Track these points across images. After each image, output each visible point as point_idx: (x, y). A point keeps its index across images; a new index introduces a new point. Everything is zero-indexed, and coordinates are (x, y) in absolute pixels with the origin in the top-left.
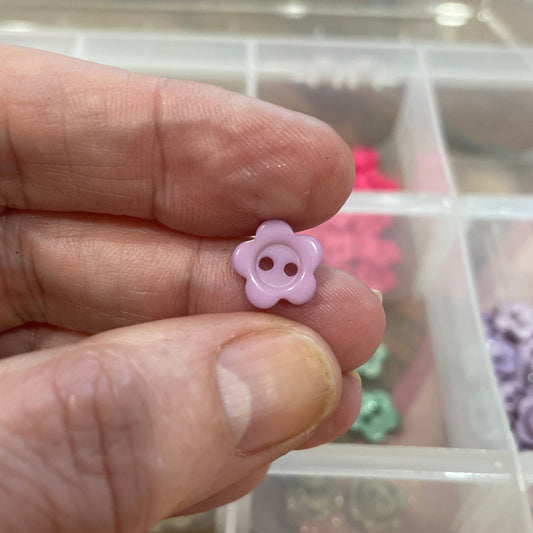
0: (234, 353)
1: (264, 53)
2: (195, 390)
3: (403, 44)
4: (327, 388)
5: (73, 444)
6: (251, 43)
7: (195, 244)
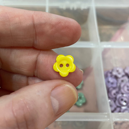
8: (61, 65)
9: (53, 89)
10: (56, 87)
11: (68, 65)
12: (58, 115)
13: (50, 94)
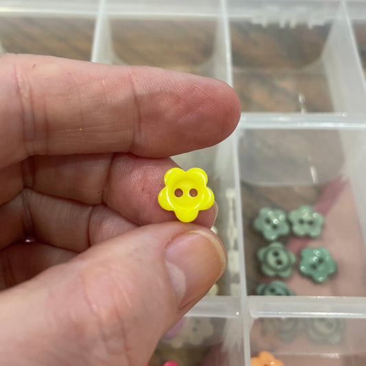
8: (179, 193)
9: (169, 244)
10: (175, 237)
11: (194, 192)
12: (184, 307)
13: (163, 257)
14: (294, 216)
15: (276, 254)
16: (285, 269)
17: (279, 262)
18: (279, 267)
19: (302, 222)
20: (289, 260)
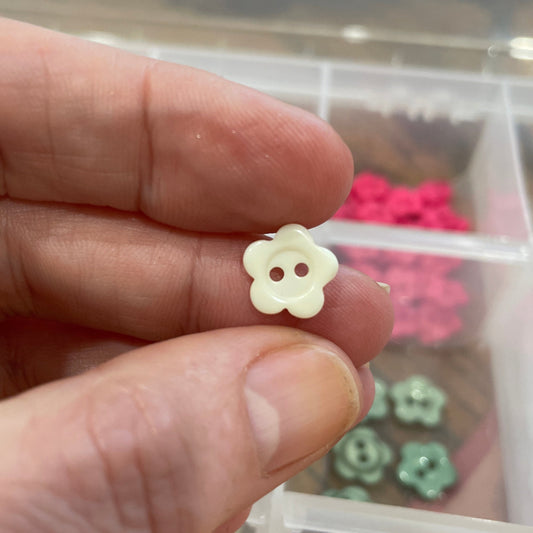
0: (261, 374)
1: (339, 78)
2: (228, 420)
3: (485, 78)
4: (351, 405)
5: (117, 499)
6: (326, 67)
7: (194, 242)
14: (399, 392)
15: (361, 445)
16: (371, 470)
17: (363, 458)
18: (363, 465)
19: (410, 401)
20: (380, 458)
